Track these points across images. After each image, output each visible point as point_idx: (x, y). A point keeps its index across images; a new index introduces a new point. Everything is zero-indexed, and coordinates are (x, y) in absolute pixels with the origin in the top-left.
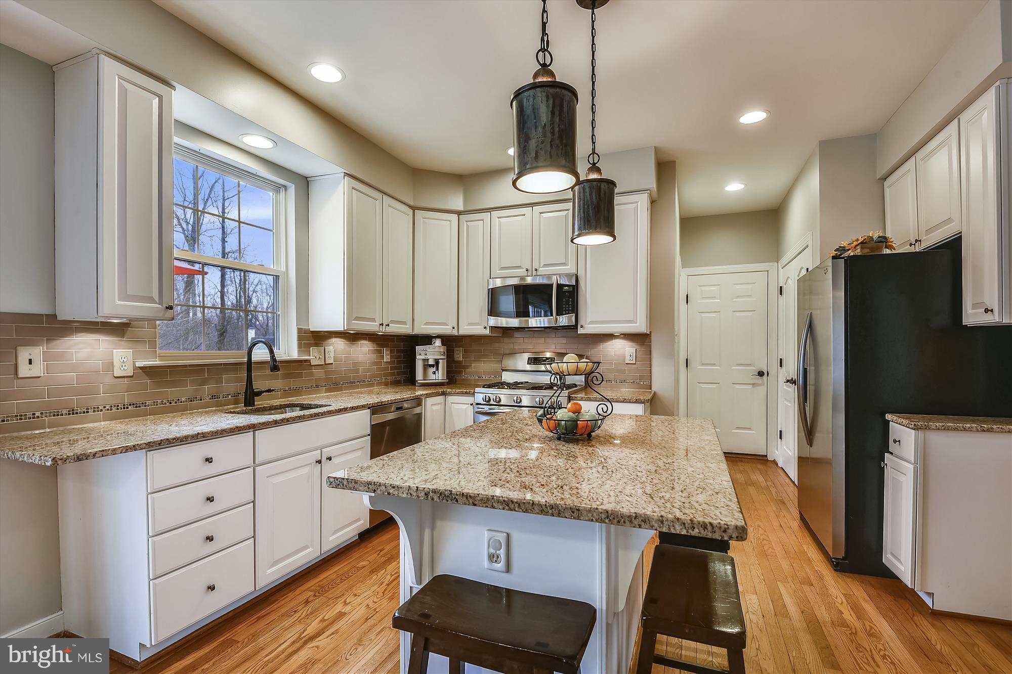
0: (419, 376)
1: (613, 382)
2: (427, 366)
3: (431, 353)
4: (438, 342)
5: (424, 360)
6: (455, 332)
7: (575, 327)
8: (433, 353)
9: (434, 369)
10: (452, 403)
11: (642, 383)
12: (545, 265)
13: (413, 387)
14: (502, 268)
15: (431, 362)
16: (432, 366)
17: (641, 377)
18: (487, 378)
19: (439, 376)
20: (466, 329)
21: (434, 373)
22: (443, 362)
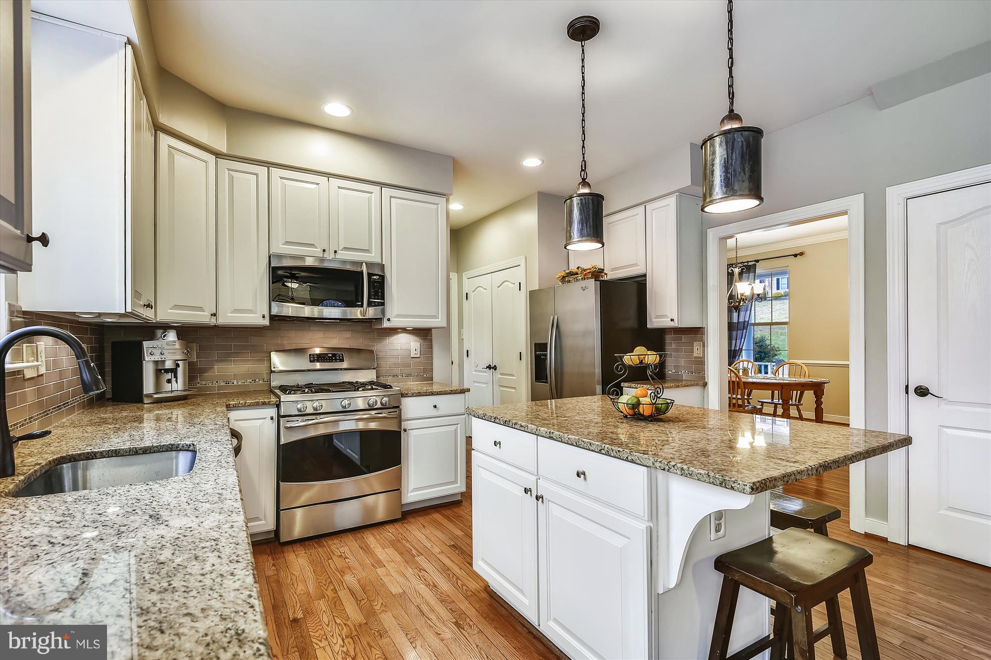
0: (149, 386)
1: (399, 377)
2: (159, 372)
3: (170, 351)
4: (172, 336)
5: (156, 363)
6: (213, 321)
7: (379, 320)
8: (172, 351)
9: (169, 376)
10: (236, 420)
11: (425, 376)
12: (345, 249)
13: (139, 405)
14: (287, 243)
15: (169, 365)
16: (167, 371)
17: (425, 371)
18: (240, 383)
19: (178, 386)
20: (228, 317)
21: (169, 381)
22: (184, 364)
